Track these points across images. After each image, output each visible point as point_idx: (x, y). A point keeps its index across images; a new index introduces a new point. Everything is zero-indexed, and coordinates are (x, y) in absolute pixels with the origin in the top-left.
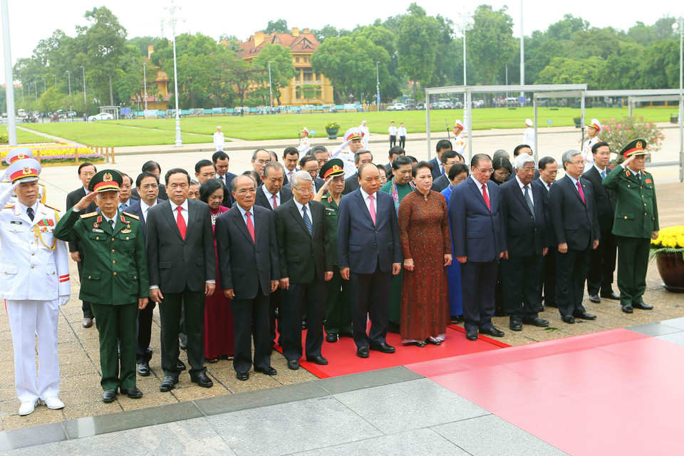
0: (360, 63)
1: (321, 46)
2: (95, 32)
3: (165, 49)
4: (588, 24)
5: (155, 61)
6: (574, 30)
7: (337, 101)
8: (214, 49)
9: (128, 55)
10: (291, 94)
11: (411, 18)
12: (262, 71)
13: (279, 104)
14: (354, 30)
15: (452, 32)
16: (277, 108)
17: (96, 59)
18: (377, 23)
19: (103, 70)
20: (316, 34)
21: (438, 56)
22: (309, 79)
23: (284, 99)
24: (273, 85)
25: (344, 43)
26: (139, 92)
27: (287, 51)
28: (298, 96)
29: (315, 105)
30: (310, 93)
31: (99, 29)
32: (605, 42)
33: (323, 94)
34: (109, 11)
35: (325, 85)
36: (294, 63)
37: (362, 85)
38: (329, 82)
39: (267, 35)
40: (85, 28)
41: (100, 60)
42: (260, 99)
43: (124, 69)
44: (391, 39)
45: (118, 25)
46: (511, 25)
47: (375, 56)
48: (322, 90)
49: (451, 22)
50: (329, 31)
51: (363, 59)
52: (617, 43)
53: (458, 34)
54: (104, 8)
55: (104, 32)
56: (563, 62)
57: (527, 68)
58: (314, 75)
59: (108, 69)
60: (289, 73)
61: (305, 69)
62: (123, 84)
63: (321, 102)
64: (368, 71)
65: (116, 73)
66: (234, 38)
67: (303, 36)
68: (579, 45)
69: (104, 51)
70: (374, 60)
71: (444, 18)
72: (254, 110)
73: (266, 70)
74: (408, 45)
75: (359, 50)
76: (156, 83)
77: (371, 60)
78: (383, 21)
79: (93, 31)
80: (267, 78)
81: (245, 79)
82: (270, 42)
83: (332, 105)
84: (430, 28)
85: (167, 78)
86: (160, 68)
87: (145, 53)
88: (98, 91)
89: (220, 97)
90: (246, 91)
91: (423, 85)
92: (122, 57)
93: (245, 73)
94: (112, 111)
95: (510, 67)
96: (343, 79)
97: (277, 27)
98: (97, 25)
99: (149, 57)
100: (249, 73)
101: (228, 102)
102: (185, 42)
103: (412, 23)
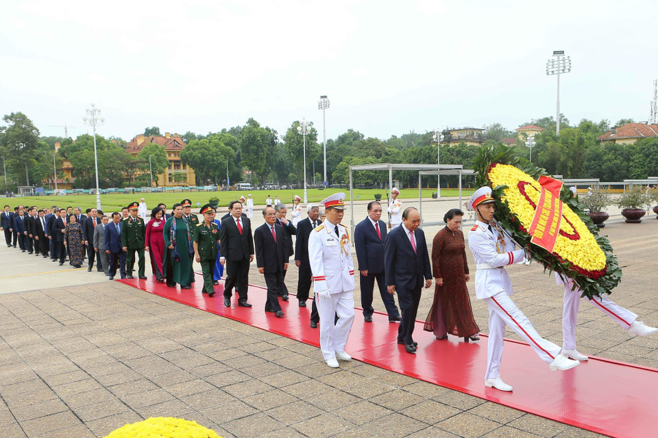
0: (215, 158)
1: (186, 146)
2: (13, 131)
3: (71, 145)
4: (363, 136)
5: (62, 153)
6: (355, 139)
7: (198, 184)
8: (108, 147)
9: (41, 148)
10: (165, 179)
11: (249, 128)
12: (143, 162)
13: (157, 185)
14: (208, 136)
15: (276, 139)
16: (155, 189)
17: (14, 151)
18: (224, 131)
19: (20, 160)
20: (182, 137)
21: (268, 154)
22: (178, 169)
23: (160, 182)
24: (153, 172)
25: (204, 144)
26: (50, 176)
27: (163, 148)
28: (170, 180)
29: (183, 186)
30: (179, 178)
31: (17, 129)
32: (377, 150)
33: (188, 179)
34: (24, 116)
35: (189, 172)
36: (168, 158)
37: (216, 173)
38: (193, 171)
39: (146, 138)
40: (5, 128)
41: (17, 152)
42: (144, 182)
43: (37, 159)
44: (235, 142)
45: (32, 126)
46: (316, 135)
47: (226, 154)
48: (188, 176)
49: (275, 132)
50: (189, 136)
51: (217, 155)
52: (384, 148)
53: (280, 140)
54: (20, 113)
55: (21, 131)
56: (352, 159)
57: (327, 163)
58: (182, 166)
59: (25, 159)
60: (164, 164)
61: (175, 161)
62: (38, 170)
63: (187, 185)
64: (221, 163)
65: (30, 162)
66: (120, 139)
67: (173, 139)
68: (360, 149)
69: (21, 145)
70: (225, 156)
71: (271, 129)
72: (138, 189)
73: (147, 162)
74: (247, 146)
75: (214, 149)
76: (63, 170)
77: (223, 156)
78: (228, 130)
79: (12, 129)
80: (148, 167)
81: (132, 168)
82: (149, 142)
83: (194, 187)
84: (262, 136)
85: (71, 166)
86: (67, 159)
87: (53, 148)
88: (16, 175)
89: (113, 181)
90: (133, 177)
91: (258, 174)
92: (35, 150)
93: (132, 164)
94: (28, 190)
95: (317, 163)
96: (202, 169)
97: (152, 132)
98: (15, 126)
99: (57, 151)
100: (135, 163)
101: (119, 184)
102: (85, 139)
103: (250, 132)
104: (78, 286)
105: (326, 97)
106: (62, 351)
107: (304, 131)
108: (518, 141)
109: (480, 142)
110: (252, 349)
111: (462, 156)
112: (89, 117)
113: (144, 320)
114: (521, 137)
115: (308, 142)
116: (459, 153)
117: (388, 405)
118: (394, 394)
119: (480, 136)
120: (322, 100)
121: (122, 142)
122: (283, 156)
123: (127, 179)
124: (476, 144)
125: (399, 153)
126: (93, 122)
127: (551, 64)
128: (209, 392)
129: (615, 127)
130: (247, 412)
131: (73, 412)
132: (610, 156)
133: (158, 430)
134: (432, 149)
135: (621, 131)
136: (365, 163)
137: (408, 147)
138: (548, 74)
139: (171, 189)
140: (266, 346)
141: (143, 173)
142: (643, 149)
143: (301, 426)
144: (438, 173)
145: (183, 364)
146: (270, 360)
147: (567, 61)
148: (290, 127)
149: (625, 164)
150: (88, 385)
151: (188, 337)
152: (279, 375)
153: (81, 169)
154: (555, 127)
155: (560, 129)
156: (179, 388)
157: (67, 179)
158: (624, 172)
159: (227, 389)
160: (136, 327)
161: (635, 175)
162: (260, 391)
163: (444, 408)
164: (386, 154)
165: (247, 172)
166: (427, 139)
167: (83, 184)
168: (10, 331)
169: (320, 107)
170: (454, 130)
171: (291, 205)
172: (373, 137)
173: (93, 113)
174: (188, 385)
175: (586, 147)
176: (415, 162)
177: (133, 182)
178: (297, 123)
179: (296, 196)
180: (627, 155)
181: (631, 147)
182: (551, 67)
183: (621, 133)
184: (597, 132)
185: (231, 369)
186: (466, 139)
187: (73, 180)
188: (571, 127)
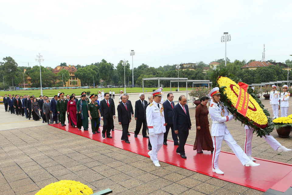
0: (89, 75)
1: (77, 70)
3: (30, 70)
4: (148, 66)
5: (27, 73)
6: (145, 68)
7: (82, 86)
8: (46, 70)
9: (18, 71)
10: (69, 83)
11: (103, 63)
13: (65, 86)
14: (86, 66)
15: (113, 67)
16: (65, 88)
17: (7, 72)
18: (92, 64)
19: (10, 76)
20: (76, 67)
21: (110, 74)
22: (74, 79)
23: (67, 85)
24: (64, 81)
25: (84, 70)
26: (22, 82)
27: (68, 71)
28: (71, 84)
29: (76, 86)
30: (74, 83)
31: (8, 63)
32: (154, 72)
33: (78, 84)
35: (78, 81)
36: (70, 75)
37: (89, 81)
38: (80, 80)
39: (61, 67)
40: (3, 63)
41: (9, 73)
42: (60, 85)
43: (17, 76)
44: (97, 69)
45: (15, 62)
46: (129, 66)
47: (93, 73)
48: (78, 82)
49: (113, 65)
50: (78, 66)
51: (90, 74)
52: (157, 71)
53: (115, 68)
54: (10, 57)
55: (10, 64)
56: (144, 76)
57: (134, 77)
58: (75, 78)
59: (12, 75)
60: (69, 77)
61: (73, 76)
62: (17, 80)
63: (78, 86)
64: (91, 77)
65: (14, 77)
66: (50, 67)
67: (72, 67)
68: (147, 71)
69: (10, 70)
70: (93, 74)
71: (111, 63)
72: (58, 88)
73: (61, 77)
74: (102, 70)
76: (27, 80)
77: (92, 74)
78: (94, 64)
79: (6, 63)
80: (62, 79)
81: (55, 79)
82: (62, 69)
83: (80, 87)
84: (108, 66)
85: (30, 79)
86: (29, 76)
87: (23, 71)
88: (8, 82)
89: (48, 84)
90: (56, 83)
91: (106, 81)
92: (16, 72)
93: (55, 77)
94: (13, 88)
95: (129, 77)
96: (84, 79)
97: (63, 65)
98: (8, 62)
99: (25, 72)
100: (56, 77)
101: (50, 86)
102: (36, 68)
103: (103, 65)
104: (33, 127)
105: (133, 51)
106: (26, 154)
107: (125, 64)
108: (210, 68)
109: (195, 69)
110: (103, 152)
111: (188, 74)
112: (38, 59)
113: (60, 141)
114: (211, 67)
115: (126, 69)
116: (186, 73)
117: (158, 174)
118: (160, 170)
119: (195, 66)
120: (132, 52)
121: (51, 69)
122: (116, 74)
123: (53, 84)
124: (193, 70)
125: (162, 73)
126: (39, 61)
127: (223, 37)
128: (86, 170)
129: (248, 63)
130: (101, 178)
131: (30, 178)
132: (247, 74)
133: (64, 185)
134: (175, 71)
135: (251, 64)
136: (149, 77)
137: (166, 71)
138: (222, 41)
139: (71, 88)
140: (108, 151)
141: (59, 81)
142: (259, 71)
143: (123, 183)
144: (178, 81)
145: (75, 158)
146: (111, 156)
147: (229, 36)
148: (119, 63)
149: (252, 77)
150: (37, 167)
151: (77, 148)
152: (114, 163)
153: (34, 80)
154: (225, 63)
155: (227, 63)
156: (73, 168)
157: (29, 84)
158: (252, 80)
159: (93, 168)
160: (56, 143)
161: (256, 82)
162: (106, 169)
163: (180, 176)
164: (158, 73)
165: (102, 81)
166: (174, 67)
167: (35, 86)
168: (5, 146)
169: (131, 55)
170: (185, 64)
171: (119, 94)
172: (152, 67)
173: (39, 57)
174: (77, 167)
175: (237, 71)
176: (169, 77)
177: (56, 85)
178: (122, 61)
179: (121, 91)
180: (253, 74)
181: (254, 71)
182: (223, 39)
183: (251, 66)
184: (241, 65)
185: (95, 160)
186: (189, 68)
187: (31, 84)
188: (231, 63)
